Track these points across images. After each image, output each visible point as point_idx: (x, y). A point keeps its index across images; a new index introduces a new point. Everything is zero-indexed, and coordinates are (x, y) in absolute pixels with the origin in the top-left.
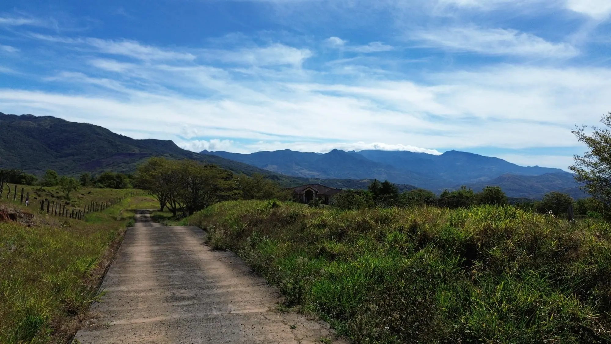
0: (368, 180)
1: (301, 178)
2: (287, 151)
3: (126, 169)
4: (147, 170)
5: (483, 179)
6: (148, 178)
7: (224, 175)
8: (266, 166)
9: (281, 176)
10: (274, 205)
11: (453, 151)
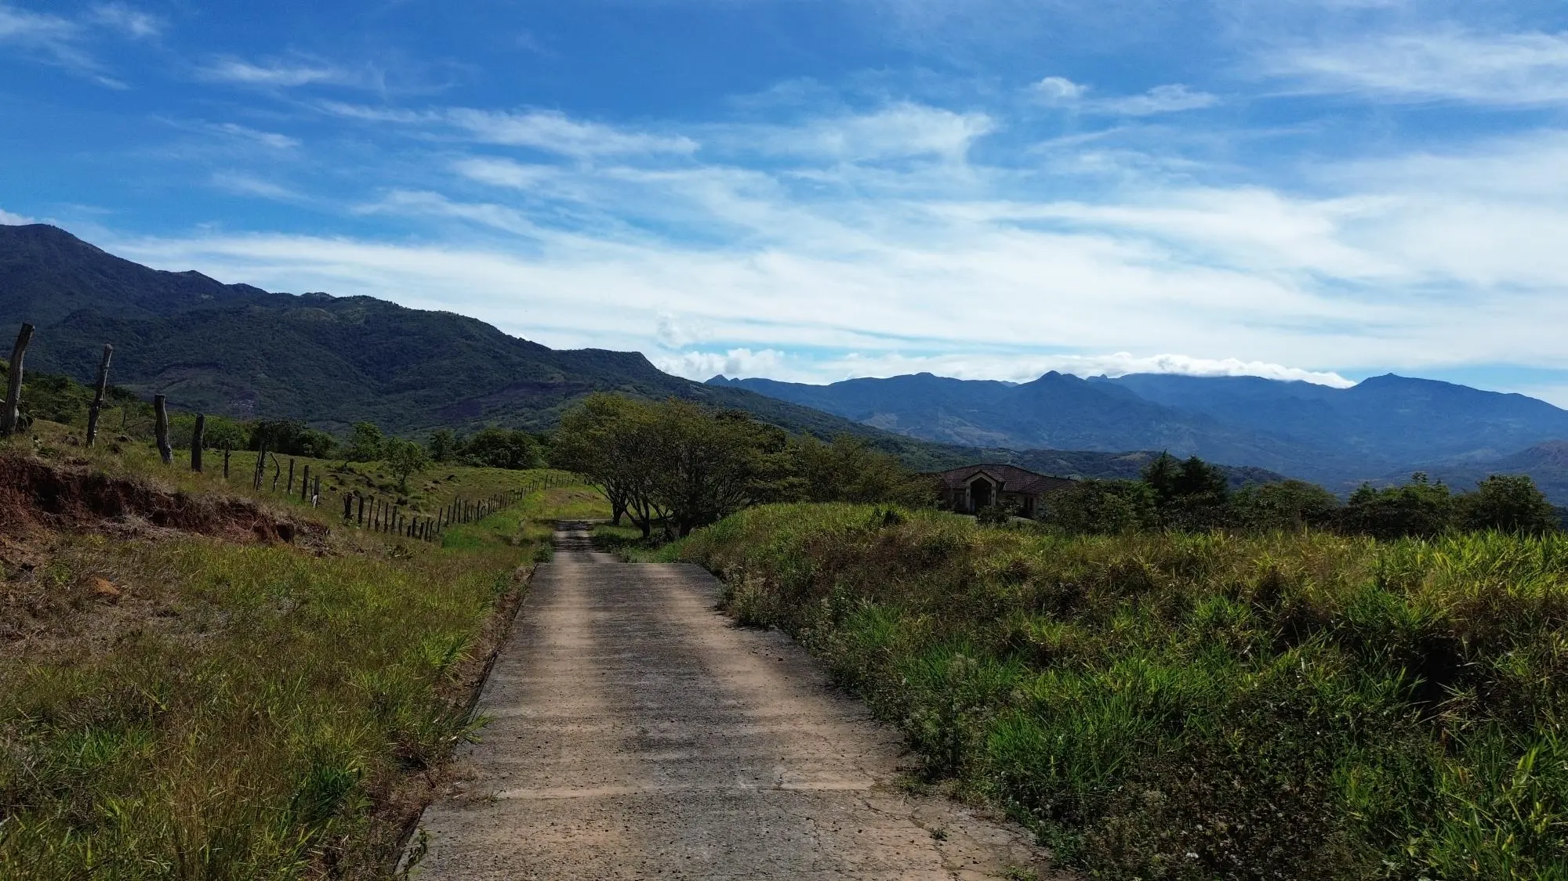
0: (1144, 455)
1: (958, 447)
2: (925, 378)
3: (534, 422)
4: (581, 425)
5: (1479, 454)
6: (585, 443)
7: (764, 438)
8: (870, 415)
9: (908, 442)
10: (891, 519)
11: (1391, 375)
